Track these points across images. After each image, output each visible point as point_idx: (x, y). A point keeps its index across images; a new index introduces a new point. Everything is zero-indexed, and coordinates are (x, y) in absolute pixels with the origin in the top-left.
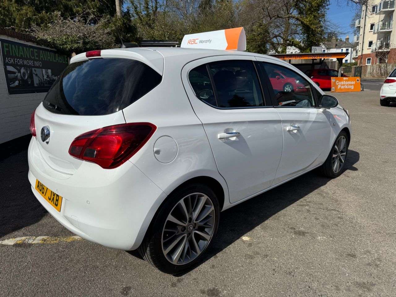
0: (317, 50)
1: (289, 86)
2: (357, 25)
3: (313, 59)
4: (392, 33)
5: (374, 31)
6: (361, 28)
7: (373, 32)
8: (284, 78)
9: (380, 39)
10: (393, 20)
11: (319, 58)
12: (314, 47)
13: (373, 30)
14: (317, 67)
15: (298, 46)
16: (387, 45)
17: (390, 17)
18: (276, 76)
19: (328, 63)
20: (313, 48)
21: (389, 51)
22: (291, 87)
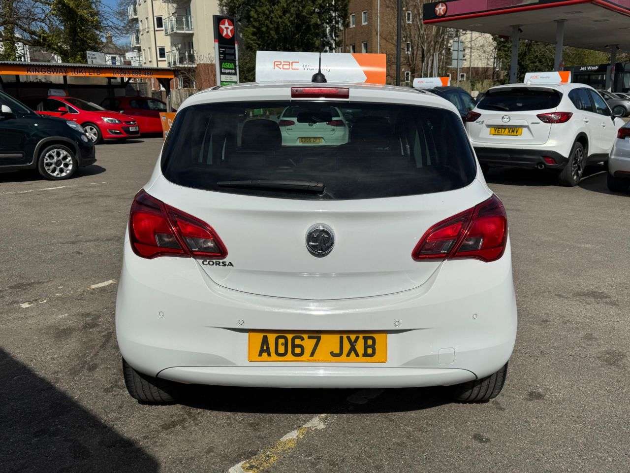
0: (96, 58)
1: (91, 129)
2: (131, 15)
3: (109, 78)
4: (194, 37)
5: (166, 30)
6: (140, 22)
7: (164, 32)
8: (77, 113)
9: (175, 46)
10: (192, 14)
11: (118, 76)
12: (91, 52)
13: (163, 28)
14: (122, 92)
15: (55, 47)
16: (192, 58)
17: (186, 10)
18: (58, 108)
19: (134, 85)
20: (89, 54)
21: (196, 68)
22: (95, 130)
